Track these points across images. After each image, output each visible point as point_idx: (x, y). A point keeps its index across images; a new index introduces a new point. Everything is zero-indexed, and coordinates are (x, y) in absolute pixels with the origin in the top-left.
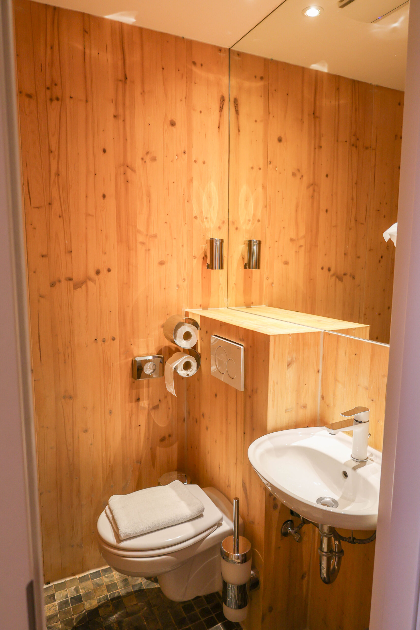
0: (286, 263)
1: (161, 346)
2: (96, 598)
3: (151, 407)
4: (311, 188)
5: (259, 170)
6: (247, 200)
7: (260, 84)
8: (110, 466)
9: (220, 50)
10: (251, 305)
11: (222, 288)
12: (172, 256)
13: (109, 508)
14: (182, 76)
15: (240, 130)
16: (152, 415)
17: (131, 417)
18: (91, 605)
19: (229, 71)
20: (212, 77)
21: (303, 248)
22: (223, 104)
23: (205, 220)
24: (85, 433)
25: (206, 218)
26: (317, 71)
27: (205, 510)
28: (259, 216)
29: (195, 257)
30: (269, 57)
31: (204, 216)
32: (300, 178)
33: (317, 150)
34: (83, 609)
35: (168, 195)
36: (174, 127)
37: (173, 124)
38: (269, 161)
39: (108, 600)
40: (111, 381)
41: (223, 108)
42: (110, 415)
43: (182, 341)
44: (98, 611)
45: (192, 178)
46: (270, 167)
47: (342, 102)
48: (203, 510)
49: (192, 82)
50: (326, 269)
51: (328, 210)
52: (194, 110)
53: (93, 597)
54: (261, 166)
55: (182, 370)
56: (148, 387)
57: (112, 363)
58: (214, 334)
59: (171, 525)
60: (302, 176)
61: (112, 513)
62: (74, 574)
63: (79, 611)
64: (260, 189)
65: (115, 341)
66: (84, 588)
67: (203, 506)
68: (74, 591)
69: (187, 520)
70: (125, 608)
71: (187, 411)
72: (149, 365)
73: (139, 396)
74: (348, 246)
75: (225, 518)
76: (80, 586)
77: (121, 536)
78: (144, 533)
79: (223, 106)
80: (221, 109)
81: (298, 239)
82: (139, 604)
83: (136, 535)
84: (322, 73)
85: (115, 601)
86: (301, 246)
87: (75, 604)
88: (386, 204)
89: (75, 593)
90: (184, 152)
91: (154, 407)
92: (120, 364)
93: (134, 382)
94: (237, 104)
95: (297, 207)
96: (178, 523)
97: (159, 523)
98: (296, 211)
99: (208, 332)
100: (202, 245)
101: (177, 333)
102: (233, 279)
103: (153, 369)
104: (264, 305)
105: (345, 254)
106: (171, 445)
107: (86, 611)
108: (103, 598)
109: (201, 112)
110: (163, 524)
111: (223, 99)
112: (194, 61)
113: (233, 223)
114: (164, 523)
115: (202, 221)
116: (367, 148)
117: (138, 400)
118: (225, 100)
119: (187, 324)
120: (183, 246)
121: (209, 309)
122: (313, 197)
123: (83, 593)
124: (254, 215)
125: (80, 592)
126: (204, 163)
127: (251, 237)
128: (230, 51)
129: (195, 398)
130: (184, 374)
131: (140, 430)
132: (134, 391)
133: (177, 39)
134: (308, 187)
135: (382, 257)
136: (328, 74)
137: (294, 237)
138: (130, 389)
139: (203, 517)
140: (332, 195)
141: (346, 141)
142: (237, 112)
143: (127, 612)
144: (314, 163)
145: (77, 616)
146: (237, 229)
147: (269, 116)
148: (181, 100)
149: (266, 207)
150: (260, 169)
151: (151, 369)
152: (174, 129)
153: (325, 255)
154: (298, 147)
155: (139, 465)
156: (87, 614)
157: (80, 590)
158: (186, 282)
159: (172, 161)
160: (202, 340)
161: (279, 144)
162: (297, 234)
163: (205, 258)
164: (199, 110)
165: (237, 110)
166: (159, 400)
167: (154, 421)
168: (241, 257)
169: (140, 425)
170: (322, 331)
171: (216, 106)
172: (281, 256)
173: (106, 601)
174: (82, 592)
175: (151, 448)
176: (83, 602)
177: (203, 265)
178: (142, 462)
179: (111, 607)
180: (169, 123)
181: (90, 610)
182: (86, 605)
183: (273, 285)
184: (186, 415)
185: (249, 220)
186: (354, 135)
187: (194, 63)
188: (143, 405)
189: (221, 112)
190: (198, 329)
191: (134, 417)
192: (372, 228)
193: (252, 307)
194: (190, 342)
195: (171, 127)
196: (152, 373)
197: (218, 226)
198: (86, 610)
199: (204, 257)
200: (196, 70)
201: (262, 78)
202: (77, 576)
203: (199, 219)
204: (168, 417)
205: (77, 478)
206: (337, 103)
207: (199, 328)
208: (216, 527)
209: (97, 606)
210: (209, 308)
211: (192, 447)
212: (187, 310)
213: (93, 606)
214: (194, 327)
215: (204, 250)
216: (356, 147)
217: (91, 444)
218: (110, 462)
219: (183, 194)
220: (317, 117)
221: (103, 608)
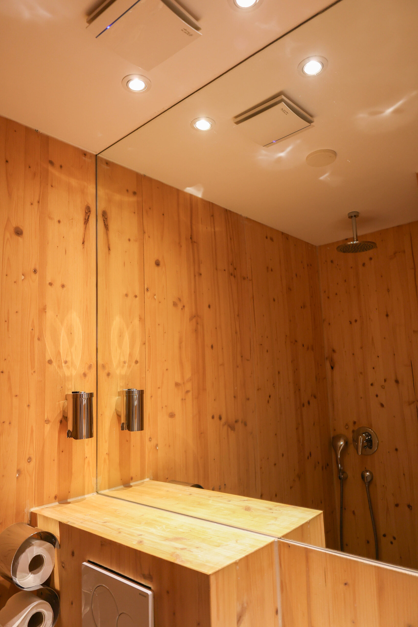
0: (172, 415)
4: (194, 320)
5: (134, 297)
6: (121, 336)
7: (133, 199)
9: (85, 154)
10: (131, 481)
11: (89, 463)
12: (10, 423)
14: (35, 175)
15: (110, 249)
19: (95, 179)
20: (74, 182)
21: (190, 394)
22: (89, 216)
23: (63, 364)
25: (66, 362)
26: (191, 196)
28: (137, 356)
29: (47, 421)
30: (142, 172)
31: (62, 360)
32: (182, 309)
33: (197, 277)
35: (8, 331)
36: (21, 237)
37: (19, 232)
38: (146, 288)
41: (88, 220)
43: (26, 576)
45: (46, 306)
46: (148, 294)
47: (217, 229)
49: (47, 184)
50: (216, 418)
51: (214, 346)
52: (50, 218)
54: (137, 293)
58: (88, 559)
60: (184, 306)
64: (136, 322)
74: (237, 387)
79: (88, 218)
80: (86, 221)
81: (183, 383)
84: (196, 198)
86: (187, 392)
88: (267, 337)
90: (35, 271)
94: (106, 218)
95: (180, 342)
98: (180, 348)
99: (76, 554)
100: (59, 402)
101: (18, 563)
102: (104, 447)
104: (148, 478)
105: (234, 397)
109: (59, 222)
111: (88, 210)
112: (50, 159)
113: (104, 366)
115: (60, 367)
116: (244, 279)
118: (91, 211)
119: (37, 542)
120: (29, 406)
121: (69, 500)
122: (196, 331)
124: (131, 355)
126: (63, 286)
127: (128, 384)
128: (97, 158)
133: (28, 130)
134: (191, 319)
135: (270, 396)
136: (202, 200)
137: (179, 380)
140: (216, 328)
141: (225, 270)
142: (106, 227)
144: (195, 292)
146: (108, 374)
147: (144, 236)
148: (32, 204)
149: (145, 344)
150: (136, 296)
152: (20, 239)
153: (215, 400)
154: (177, 273)
158: (33, 463)
159: (15, 282)
160: (63, 567)
161: (156, 268)
162: (183, 377)
163: (63, 420)
164: (56, 220)
165: (106, 224)
168: (115, 414)
170: (276, 540)
171: (80, 217)
172: (166, 406)
177: (59, 432)
180: (12, 230)
183: (158, 448)
185: (125, 362)
186: (231, 264)
187: (51, 163)
189: (86, 224)
190: (54, 546)
192: (257, 364)
193: (131, 484)
194: (41, 573)
195: (15, 237)
197: (83, 372)
199: (61, 419)
200: (54, 172)
201: (135, 193)
203: (54, 364)
206: (213, 230)
210: (69, 498)
212: (34, 509)
214: (48, 544)
215: (62, 409)
216: (235, 277)
219: (31, 328)
220: (195, 242)
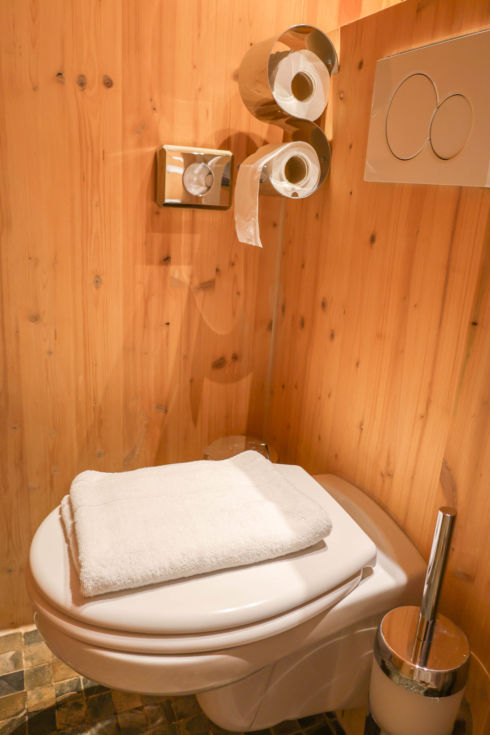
1: (229, 130)
2: (54, 684)
3: (196, 282)
8: (94, 408)
13: (70, 503)
16: (199, 304)
17: (146, 301)
18: (41, 698)
24: (32, 323)
27: (332, 532)
34: (21, 707)
39: (79, 692)
40: (100, 199)
42: (97, 288)
44: (54, 717)
48: (328, 531)
53: (48, 680)
55: (281, 180)
56: (193, 231)
57: (103, 152)
59: (237, 565)
61: (72, 516)
62: (14, 626)
63: (12, 712)
65: (110, 90)
66: (30, 658)
67: (329, 521)
68: (9, 662)
69: (283, 555)
70: (116, 714)
71: (278, 304)
72: (196, 171)
73: (168, 251)
75: (381, 557)
76: (25, 652)
77: (85, 586)
78: (158, 581)
82: (146, 708)
83: (132, 586)
85: (94, 696)
87: (7, 694)
89: (12, 667)
91: (204, 283)
92: (124, 157)
93: (158, 213)
96: (258, 561)
97: (202, 558)
99: (365, 63)
103: (206, 186)
106: (237, 378)
107: (28, 713)
108: (70, 684)
110: (214, 560)
114: (217, 558)
117: (166, 260)
123: (28, 669)
125: (22, 666)
129: (303, 266)
130: (286, 190)
131: (168, 334)
132: (158, 237)
138: (147, 231)
139: (327, 550)
143: (118, 726)
145: (4, 724)
151: (201, 186)
155: (162, 414)
156: (29, 720)
157: (24, 661)
160: (342, 98)
166: (215, 270)
167: (201, 317)
169: (168, 324)
173: (75, 694)
174: (26, 666)
175: (191, 381)
176: (24, 691)
178: (170, 410)
179: (85, 708)
181: (37, 711)
182: (31, 698)
184: (274, 314)
188: (176, 276)
190: (330, 72)
191: (154, 301)
196: (203, 193)
198: (27, 709)
202: (22, 630)
204: (234, 314)
205: (15, 428)
207: (335, 69)
208: (360, 577)
209: (53, 703)
211: (283, 387)
213: (45, 703)
217: (50, 353)
218: (94, 400)
221: (65, 710)
